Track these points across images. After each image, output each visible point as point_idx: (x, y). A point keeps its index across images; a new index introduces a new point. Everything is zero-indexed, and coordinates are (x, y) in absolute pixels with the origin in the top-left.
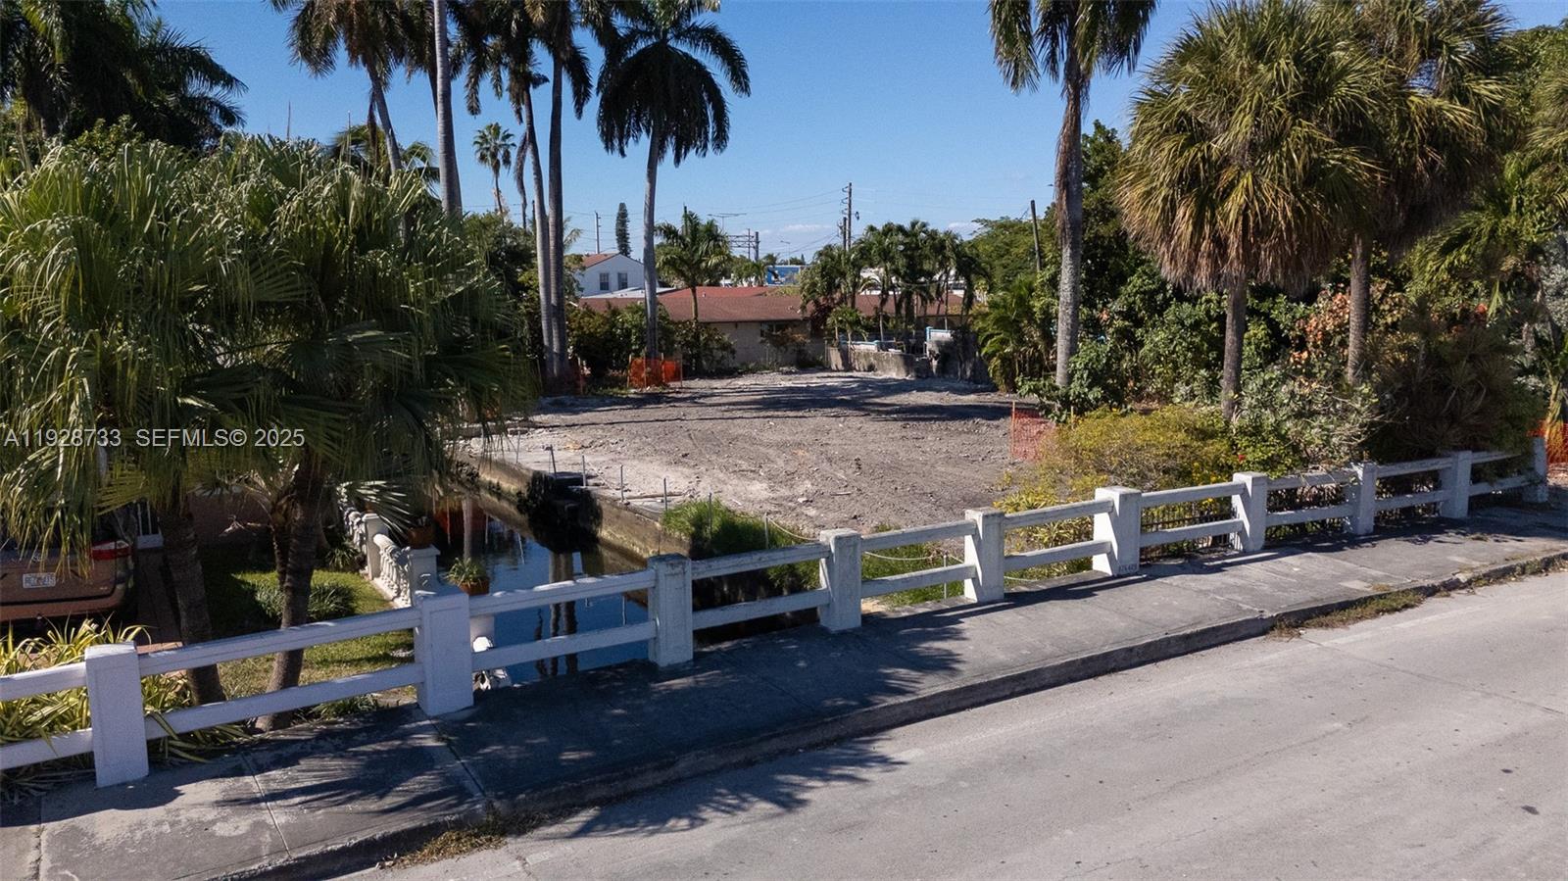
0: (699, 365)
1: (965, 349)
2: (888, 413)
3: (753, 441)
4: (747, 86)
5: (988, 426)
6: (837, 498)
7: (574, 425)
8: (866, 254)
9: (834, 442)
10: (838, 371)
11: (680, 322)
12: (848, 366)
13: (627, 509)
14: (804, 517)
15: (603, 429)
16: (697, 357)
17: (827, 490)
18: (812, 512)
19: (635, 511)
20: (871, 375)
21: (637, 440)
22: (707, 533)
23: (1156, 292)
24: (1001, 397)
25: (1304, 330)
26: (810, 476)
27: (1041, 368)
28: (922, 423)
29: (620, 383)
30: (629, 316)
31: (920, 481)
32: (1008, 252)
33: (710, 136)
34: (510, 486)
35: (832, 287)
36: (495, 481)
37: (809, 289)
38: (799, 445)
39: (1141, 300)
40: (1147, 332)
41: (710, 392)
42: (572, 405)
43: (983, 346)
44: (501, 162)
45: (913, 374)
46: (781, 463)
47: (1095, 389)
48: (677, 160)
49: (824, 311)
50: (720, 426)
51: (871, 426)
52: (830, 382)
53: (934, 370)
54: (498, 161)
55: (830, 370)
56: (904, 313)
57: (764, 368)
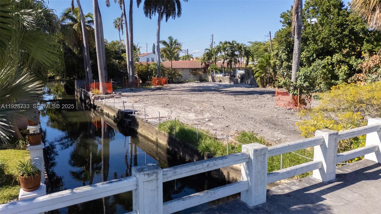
0: (172, 80)
1: (248, 76)
2: (229, 93)
3: (189, 100)
5: (261, 96)
6: (219, 119)
7: (135, 96)
8: (219, 49)
9: (214, 101)
10: (211, 82)
11: (167, 68)
12: (214, 81)
13: (146, 122)
14: (209, 126)
15: (143, 97)
16: (172, 78)
17: (216, 116)
18: (211, 124)
19: (149, 123)
20: (221, 83)
21: (153, 100)
22: (174, 133)
23: (310, 57)
24: (260, 89)
25: (362, 67)
26: (208, 112)
27: (272, 81)
28: (240, 96)
29: (150, 85)
30: (153, 66)
31: (247, 114)
32: (258, 50)
33: (176, 13)
34: (112, 114)
35: (209, 58)
36: (108, 112)
37: (203, 59)
38: (203, 102)
41: (175, 87)
42: (135, 90)
43: (255, 74)
45: (233, 83)
46: (198, 107)
47: (306, 83)
48: (167, 20)
49: (207, 66)
50: (178, 96)
51: (225, 96)
52: (210, 85)
53: (239, 82)
54: (120, 28)
55: (209, 82)
56: (229, 66)
57: (191, 81)
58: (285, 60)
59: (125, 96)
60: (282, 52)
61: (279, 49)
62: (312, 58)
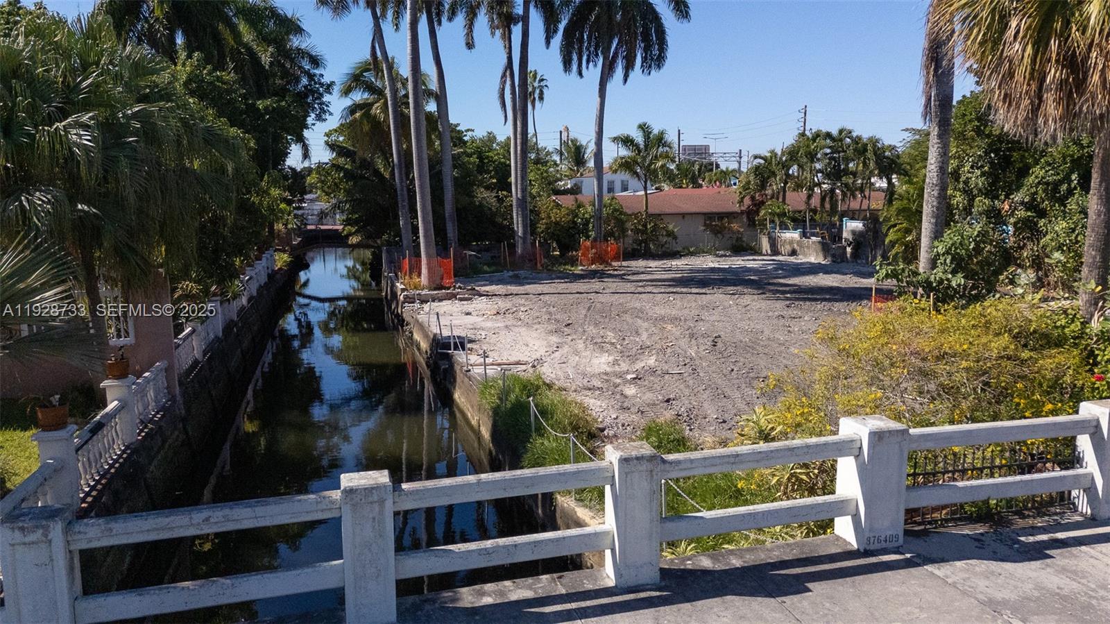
0: (647, 247)
2: (784, 292)
3: (639, 314)
4: (687, 13)
6: (667, 377)
7: (511, 295)
8: (795, 156)
9: (711, 318)
10: (767, 255)
11: (633, 214)
12: (775, 252)
13: (467, 374)
14: (618, 396)
15: (528, 299)
16: (645, 242)
17: (664, 368)
18: (632, 390)
19: (469, 378)
20: (792, 259)
21: (544, 310)
23: (1061, 182)
26: (660, 352)
29: (574, 262)
31: (763, 364)
34: (424, 345)
35: (763, 186)
36: (418, 339)
38: (676, 319)
39: (1045, 191)
40: (1050, 221)
41: (643, 270)
42: (525, 278)
43: (886, 235)
44: (537, 98)
45: (830, 259)
46: (644, 336)
47: (960, 275)
49: (759, 205)
50: (624, 299)
51: (759, 304)
53: (848, 256)
54: (534, 99)
55: (761, 254)
56: (827, 206)
57: (704, 252)
58: (980, 190)
59: (484, 295)
60: (972, 167)
61: (964, 158)
62: (1065, 187)
